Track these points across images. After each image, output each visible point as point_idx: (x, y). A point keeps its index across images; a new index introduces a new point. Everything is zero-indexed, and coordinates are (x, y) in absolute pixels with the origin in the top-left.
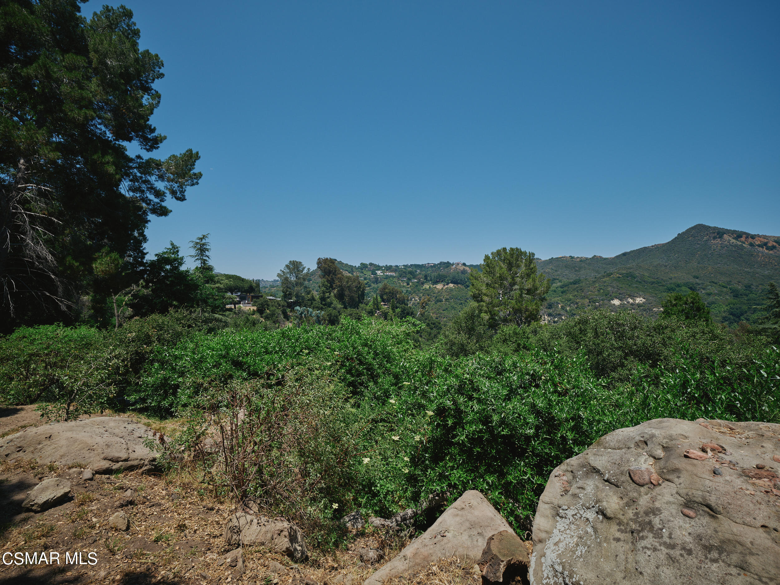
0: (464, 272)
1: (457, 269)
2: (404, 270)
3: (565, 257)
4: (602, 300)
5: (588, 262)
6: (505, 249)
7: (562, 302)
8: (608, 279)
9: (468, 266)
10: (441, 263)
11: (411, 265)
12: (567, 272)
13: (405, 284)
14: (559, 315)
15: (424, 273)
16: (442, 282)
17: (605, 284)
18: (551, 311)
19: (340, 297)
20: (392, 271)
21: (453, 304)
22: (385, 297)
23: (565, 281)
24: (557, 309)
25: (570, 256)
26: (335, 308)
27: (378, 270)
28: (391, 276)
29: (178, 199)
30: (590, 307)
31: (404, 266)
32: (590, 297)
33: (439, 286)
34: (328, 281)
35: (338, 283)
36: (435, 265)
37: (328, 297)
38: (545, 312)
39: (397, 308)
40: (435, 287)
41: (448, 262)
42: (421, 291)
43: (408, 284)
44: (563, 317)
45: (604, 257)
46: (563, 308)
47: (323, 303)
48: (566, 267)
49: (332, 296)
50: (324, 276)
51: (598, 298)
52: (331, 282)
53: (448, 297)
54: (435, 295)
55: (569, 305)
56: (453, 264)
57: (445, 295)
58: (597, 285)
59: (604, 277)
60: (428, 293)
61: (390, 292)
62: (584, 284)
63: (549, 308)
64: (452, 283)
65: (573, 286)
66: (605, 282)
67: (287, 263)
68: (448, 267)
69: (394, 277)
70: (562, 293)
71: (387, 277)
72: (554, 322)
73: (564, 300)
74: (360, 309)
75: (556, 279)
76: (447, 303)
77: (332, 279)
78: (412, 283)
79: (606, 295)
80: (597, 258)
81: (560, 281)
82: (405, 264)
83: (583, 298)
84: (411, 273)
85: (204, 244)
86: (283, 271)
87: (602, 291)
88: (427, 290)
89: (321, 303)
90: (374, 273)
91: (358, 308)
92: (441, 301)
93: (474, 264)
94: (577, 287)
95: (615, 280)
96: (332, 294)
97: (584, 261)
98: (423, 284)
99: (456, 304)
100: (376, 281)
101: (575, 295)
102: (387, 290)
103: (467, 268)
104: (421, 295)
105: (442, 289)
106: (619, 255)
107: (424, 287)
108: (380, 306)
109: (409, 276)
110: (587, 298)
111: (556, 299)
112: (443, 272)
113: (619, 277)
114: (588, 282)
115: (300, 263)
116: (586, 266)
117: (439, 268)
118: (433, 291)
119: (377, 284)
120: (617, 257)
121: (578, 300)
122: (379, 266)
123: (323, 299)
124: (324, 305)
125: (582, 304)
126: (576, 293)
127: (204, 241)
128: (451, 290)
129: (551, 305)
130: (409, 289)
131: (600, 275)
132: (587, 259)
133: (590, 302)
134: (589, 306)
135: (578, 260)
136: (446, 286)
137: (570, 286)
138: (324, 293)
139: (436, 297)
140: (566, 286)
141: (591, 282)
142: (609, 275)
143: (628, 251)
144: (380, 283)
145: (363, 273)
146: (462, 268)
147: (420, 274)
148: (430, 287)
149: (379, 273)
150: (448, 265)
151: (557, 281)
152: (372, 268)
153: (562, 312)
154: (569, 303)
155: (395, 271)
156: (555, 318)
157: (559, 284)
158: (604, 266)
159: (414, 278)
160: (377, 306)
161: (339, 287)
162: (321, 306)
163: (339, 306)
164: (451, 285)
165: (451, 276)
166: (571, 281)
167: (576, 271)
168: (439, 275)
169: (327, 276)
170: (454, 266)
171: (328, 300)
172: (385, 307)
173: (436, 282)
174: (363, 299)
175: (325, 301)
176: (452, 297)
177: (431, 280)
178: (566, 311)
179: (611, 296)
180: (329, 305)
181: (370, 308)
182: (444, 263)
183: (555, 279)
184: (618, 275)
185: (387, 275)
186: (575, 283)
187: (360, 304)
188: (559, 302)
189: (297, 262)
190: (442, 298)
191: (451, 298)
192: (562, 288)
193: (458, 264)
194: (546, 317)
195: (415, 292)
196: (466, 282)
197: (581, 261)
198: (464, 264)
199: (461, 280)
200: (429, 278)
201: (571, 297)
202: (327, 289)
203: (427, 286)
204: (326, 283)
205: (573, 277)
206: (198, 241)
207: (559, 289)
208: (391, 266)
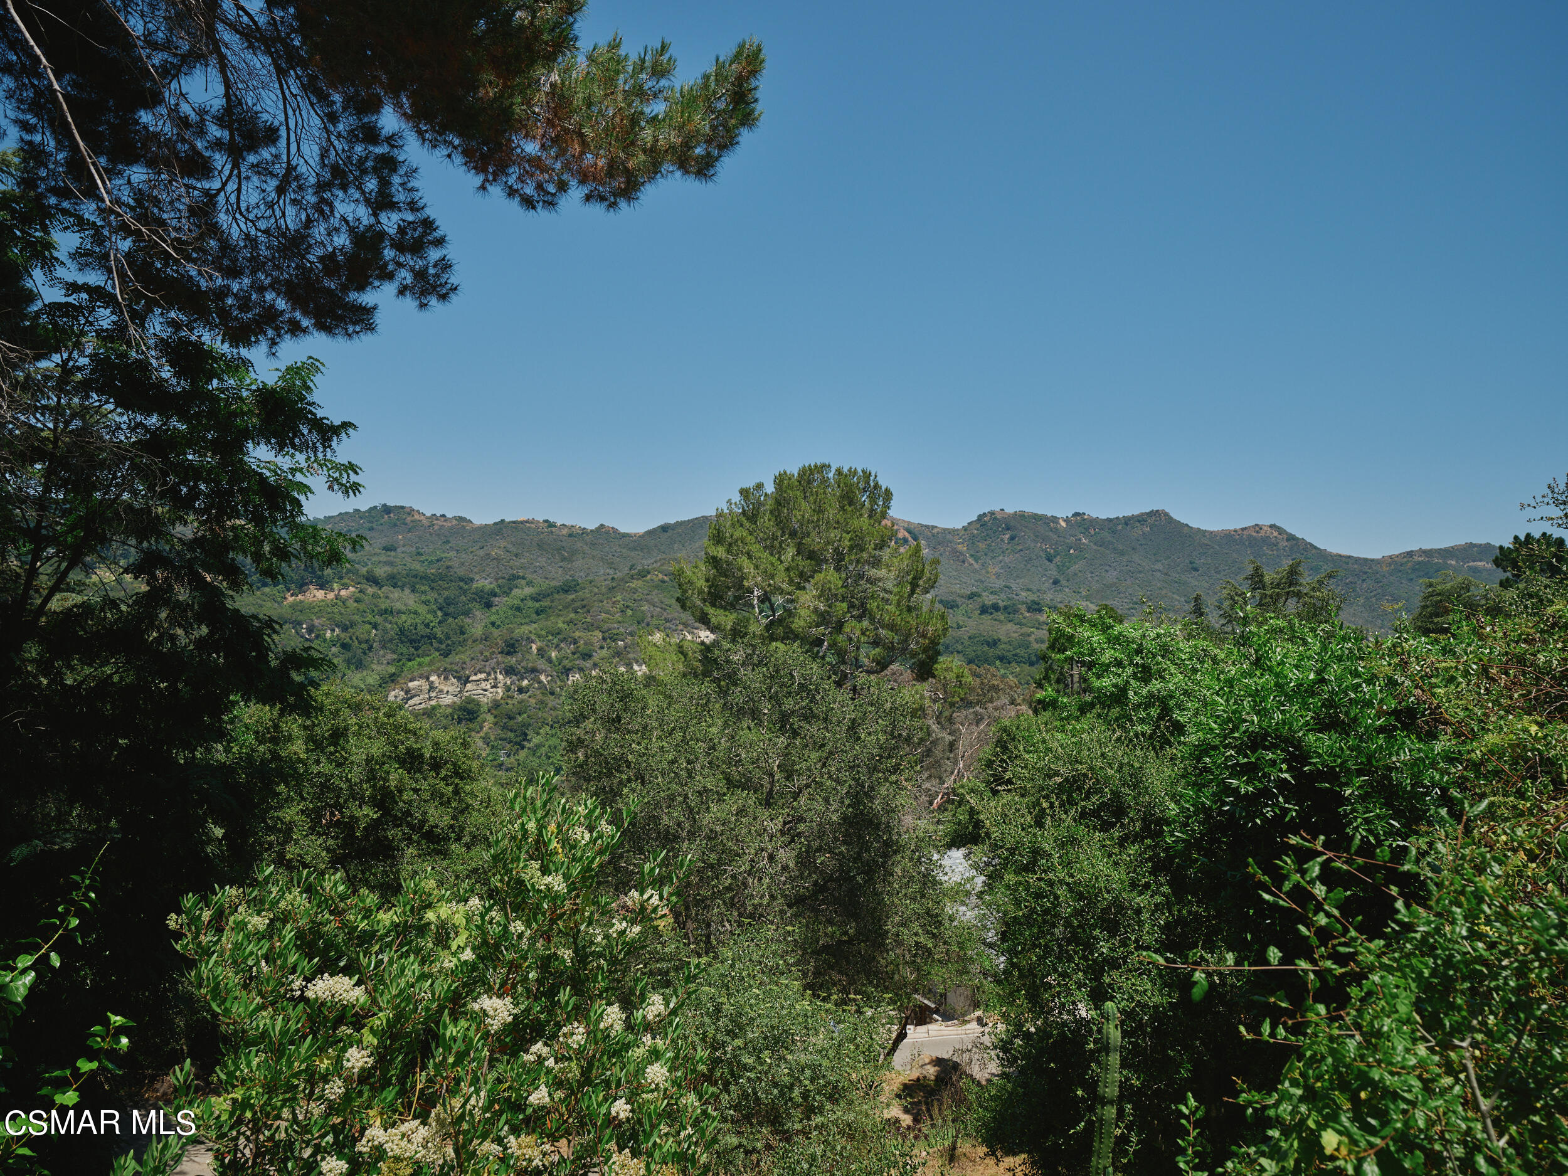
3: (532, 522)
4: (632, 634)
5: (587, 538)
7: (539, 636)
8: (640, 583)
12: (542, 561)
14: (534, 670)
17: (635, 596)
18: (512, 660)
23: (542, 584)
24: (527, 656)
25: (546, 521)
30: (604, 651)
32: (606, 627)
38: (498, 663)
44: (543, 678)
45: (623, 529)
46: (541, 652)
48: (540, 546)
51: (622, 630)
55: (557, 646)
58: (619, 598)
59: (632, 577)
62: (585, 593)
63: (508, 653)
65: (562, 596)
66: (635, 591)
70: (538, 613)
72: (521, 690)
73: (543, 633)
75: (519, 577)
79: (639, 623)
80: (607, 532)
81: (530, 584)
83: (589, 627)
87: (629, 612)
94: (573, 600)
95: (656, 587)
97: (577, 535)
101: (571, 621)
106: (655, 530)
110: (598, 628)
111: (525, 629)
113: (663, 582)
114: (596, 590)
116: (584, 548)
120: (650, 533)
121: (577, 634)
125: (586, 644)
126: (572, 615)
129: (512, 646)
131: (622, 574)
132: (584, 531)
133: (604, 639)
134: (602, 648)
135: (565, 532)
137: (556, 596)
140: (546, 596)
141: (604, 590)
142: (643, 574)
143: (672, 521)
151: (523, 582)
153: (541, 664)
154: (555, 641)
156: (523, 679)
157: (528, 591)
158: (626, 551)
166: (556, 584)
167: (564, 559)
178: (550, 661)
179: (648, 625)
183: (515, 577)
184: (660, 576)
186: (566, 589)
188: (533, 637)
192: (538, 601)
194: (500, 677)
197: (570, 535)
201: (561, 625)
205: (557, 576)
207: (530, 603)
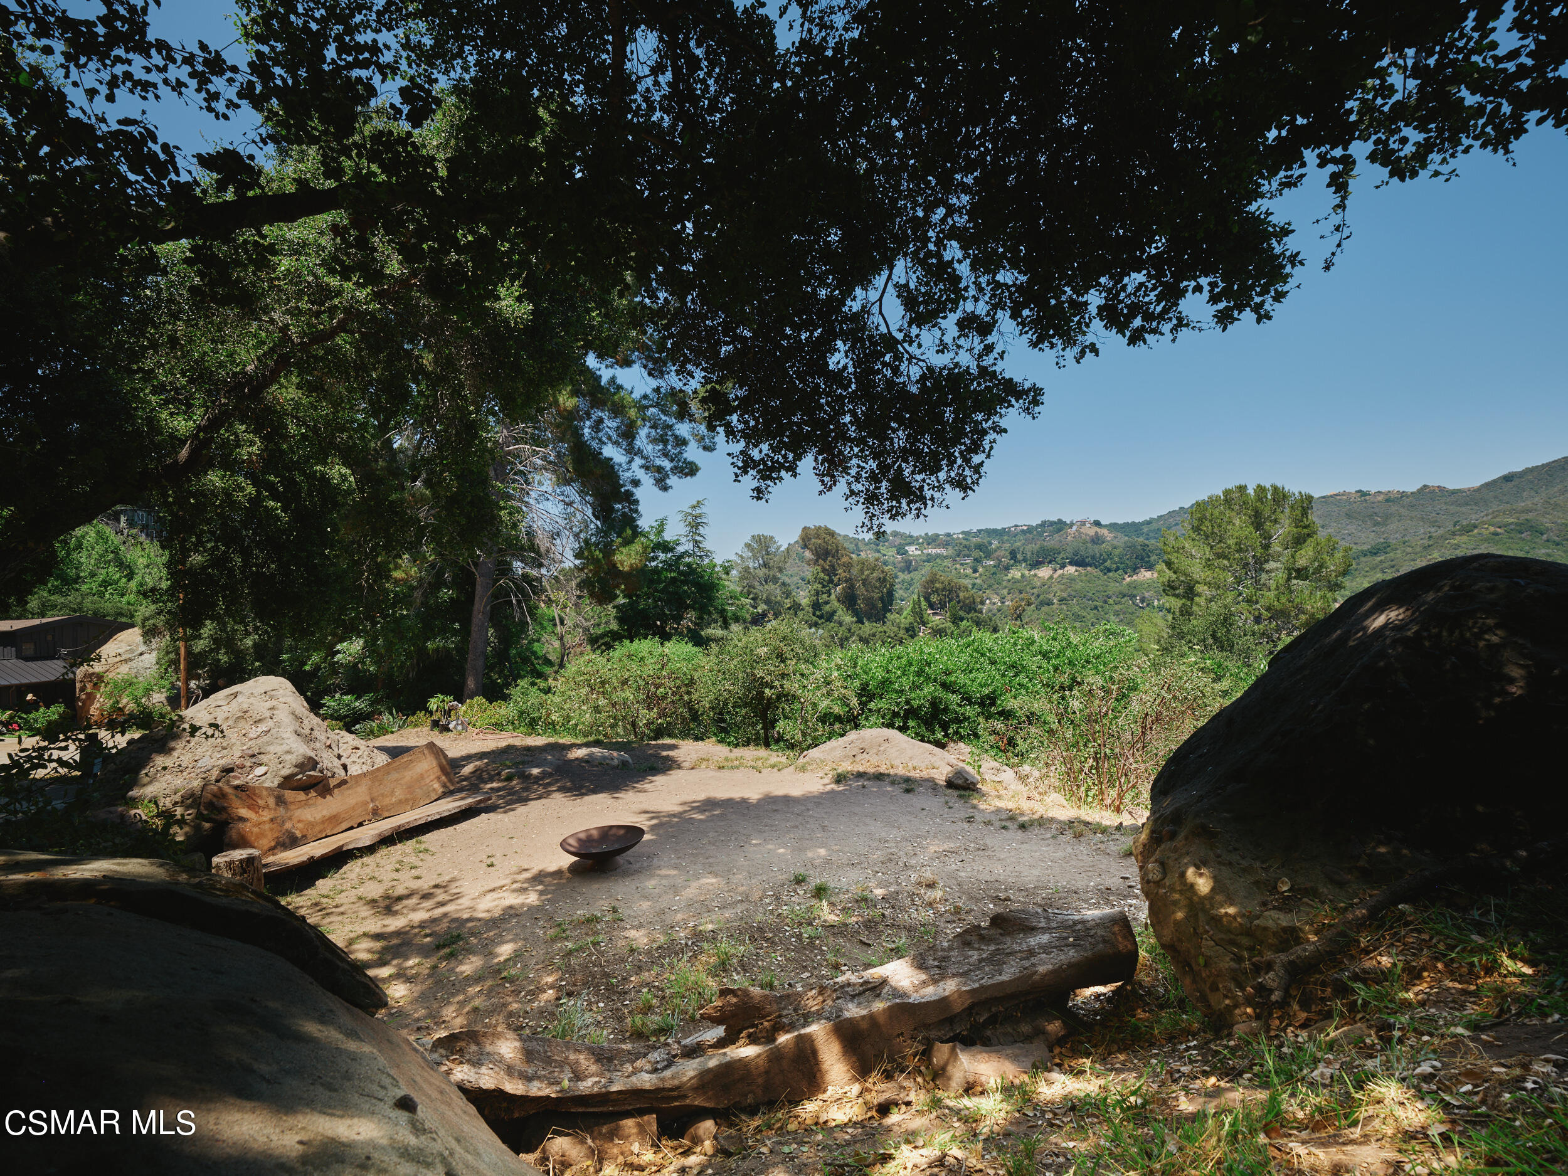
0: (1097, 540)
1: (1080, 533)
2: (965, 542)
3: (1344, 493)
5: (1406, 501)
6: (1242, 489)
8: (1465, 538)
9: (1106, 526)
10: (1044, 524)
11: (979, 531)
12: (1352, 528)
13: (969, 571)
15: (1007, 545)
16: (1050, 562)
19: (849, 600)
20: (938, 546)
21: (1076, 609)
22: (934, 598)
25: (1359, 491)
26: (841, 624)
27: (910, 544)
28: (938, 556)
29: (706, 448)
31: (963, 533)
33: (1044, 572)
34: (824, 570)
35: (843, 575)
36: (1030, 530)
37: (827, 603)
39: (962, 619)
40: (1035, 575)
41: (1060, 520)
42: (1004, 583)
43: (975, 571)
45: (1451, 486)
47: (818, 613)
48: (1348, 516)
49: (834, 602)
50: (816, 562)
52: (831, 571)
53: (1065, 595)
54: (1035, 591)
56: (1071, 525)
57: (1058, 592)
58: (1436, 555)
59: (1454, 534)
60: (1018, 587)
61: (944, 589)
62: (1398, 554)
64: (1071, 563)
65: (1369, 559)
66: (1457, 547)
67: (748, 539)
68: (1060, 530)
69: (945, 557)
71: (930, 559)
74: (888, 623)
76: (1064, 607)
77: (832, 566)
78: (984, 567)
80: (1432, 492)
82: (966, 530)
84: (980, 547)
85: (700, 516)
86: (741, 557)
88: (1018, 581)
89: (814, 614)
90: (901, 551)
91: (884, 623)
92: (1049, 603)
93: (1120, 522)
94: (1381, 562)
95: (1485, 540)
96: (833, 596)
97: (1391, 499)
98: (1007, 568)
99: (1084, 608)
100: (908, 567)
102: (937, 585)
103: (1105, 532)
104: (1005, 592)
105: (1051, 577)
106: (1494, 481)
107: (1010, 576)
108: (925, 616)
109: (976, 553)
112: (1052, 542)
114: (1409, 550)
115: (772, 538)
116: (1402, 510)
117: (1040, 534)
118: (1030, 583)
119: (910, 572)
120: (1487, 485)
122: (911, 537)
123: (816, 606)
124: (820, 617)
126: (1379, 575)
127: (698, 511)
128: (1072, 579)
130: (979, 581)
131: (1441, 532)
132: (1403, 495)
135: (1380, 498)
136: (1061, 572)
137: (1363, 559)
138: (817, 593)
139: (1038, 596)
141: (1418, 549)
142: (1467, 529)
144: (916, 570)
145: (879, 552)
146: (1092, 531)
147: (999, 548)
148: (1023, 576)
149: (912, 550)
150: (1060, 526)
152: (898, 541)
155: (946, 545)
158: (1453, 508)
159: (988, 556)
160: (921, 618)
161: (846, 581)
162: (815, 619)
163: (848, 619)
164: (1071, 569)
165: (1069, 549)
166: (1365, 547)
167: (1376, 524)
168: (1043, 549)
169: (821, 562)
170: (1074, 528)
171: (827, 608)
172: (936, 620)
173: (1036, 565)
174: (891, 605)
175: (820, 610)
176: (1073, 593)
177: (1025, 560)
180: (830, 616)
181: (908, 621)
182: (1052, 523)
185: (929, 555)
186: (1374, 552)
187: (888, 615)
189: (765, 538)
190: (1051, 596)
191: (1072, 597)
193: (1083, 523)
195: (990, 586)
196: (1105, 561)
197: (1387, 501)
198: (1097, 523)
199: (1093, 557)
200: (1019, 557)
202: (824, 586)
203: (1016, 573)
204: (822, 575)
205: (1368, 539)
206: (690, 510)
208: (937, 535)
